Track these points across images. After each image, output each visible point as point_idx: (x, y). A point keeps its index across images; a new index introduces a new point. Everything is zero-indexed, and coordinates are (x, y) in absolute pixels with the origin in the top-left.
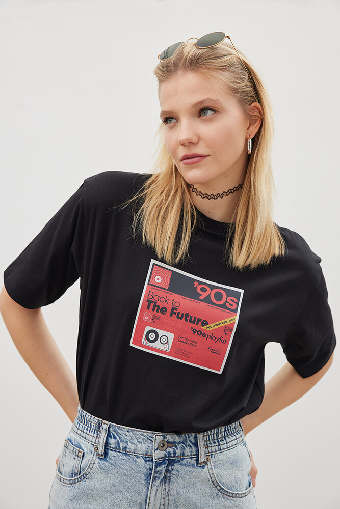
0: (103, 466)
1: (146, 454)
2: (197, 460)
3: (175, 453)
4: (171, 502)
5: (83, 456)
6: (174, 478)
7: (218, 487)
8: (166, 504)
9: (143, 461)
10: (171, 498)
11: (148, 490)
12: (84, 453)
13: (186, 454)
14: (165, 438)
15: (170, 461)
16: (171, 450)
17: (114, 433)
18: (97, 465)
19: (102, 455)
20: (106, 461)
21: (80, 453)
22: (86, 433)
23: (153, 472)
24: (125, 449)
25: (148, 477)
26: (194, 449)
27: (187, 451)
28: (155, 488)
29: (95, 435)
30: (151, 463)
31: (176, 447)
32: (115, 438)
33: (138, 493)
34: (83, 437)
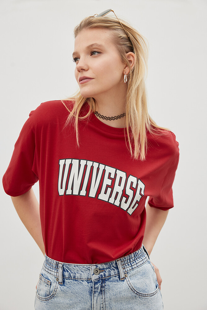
0: (63, 289)
1: (88, 279)
2: (119, 277)
3: (105, 275)
4: (107, 306)
5: (51, 284)
6: (107, 291)
7: (136, 292)
8: (104, 307)
9: (87, 283)
10: (106, 303)
11: (91, 300)
12: (51, 282)
13: (112, 275)
14: (97, 266)
15: (103, 280)
16: (102, 274)
17: (67, 269)
18: (59, 289)
19: (61, 283)
20: (65, 286)
21: (49, 283)
22: (50, 270)
23: (93, 289)
24: (75, 277)
25: (91, 292)
26: (116, 271)
27: (112, 273)
28: (95, 298)
29: (56, 271)
30: (91, 283)
31: (105, 271)
32: (67, 271)
33: (86, 303)
34: (49, 273)
